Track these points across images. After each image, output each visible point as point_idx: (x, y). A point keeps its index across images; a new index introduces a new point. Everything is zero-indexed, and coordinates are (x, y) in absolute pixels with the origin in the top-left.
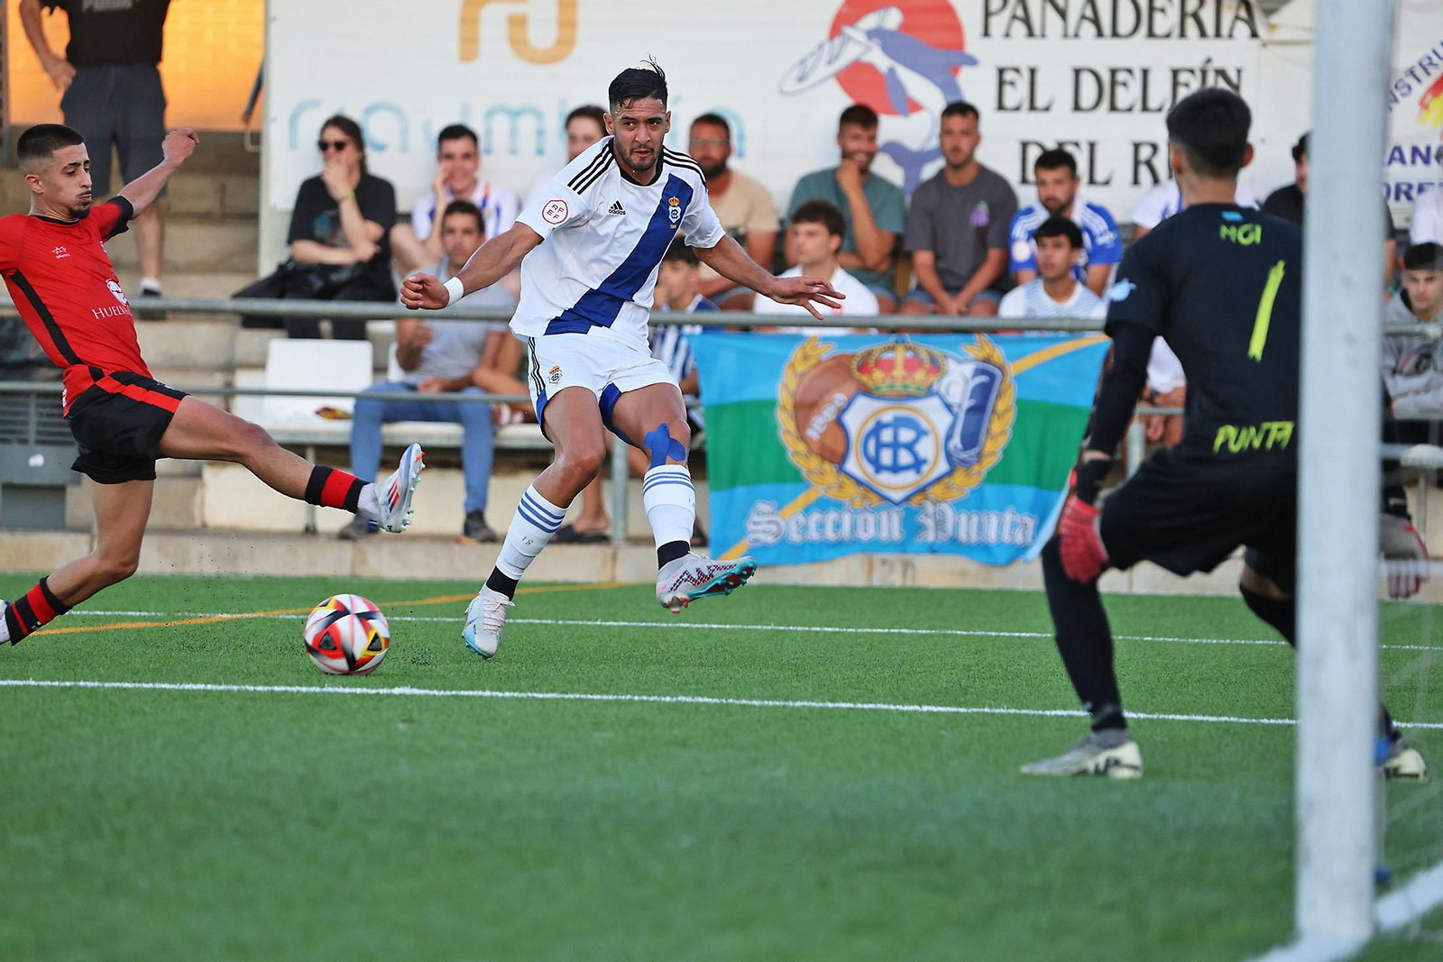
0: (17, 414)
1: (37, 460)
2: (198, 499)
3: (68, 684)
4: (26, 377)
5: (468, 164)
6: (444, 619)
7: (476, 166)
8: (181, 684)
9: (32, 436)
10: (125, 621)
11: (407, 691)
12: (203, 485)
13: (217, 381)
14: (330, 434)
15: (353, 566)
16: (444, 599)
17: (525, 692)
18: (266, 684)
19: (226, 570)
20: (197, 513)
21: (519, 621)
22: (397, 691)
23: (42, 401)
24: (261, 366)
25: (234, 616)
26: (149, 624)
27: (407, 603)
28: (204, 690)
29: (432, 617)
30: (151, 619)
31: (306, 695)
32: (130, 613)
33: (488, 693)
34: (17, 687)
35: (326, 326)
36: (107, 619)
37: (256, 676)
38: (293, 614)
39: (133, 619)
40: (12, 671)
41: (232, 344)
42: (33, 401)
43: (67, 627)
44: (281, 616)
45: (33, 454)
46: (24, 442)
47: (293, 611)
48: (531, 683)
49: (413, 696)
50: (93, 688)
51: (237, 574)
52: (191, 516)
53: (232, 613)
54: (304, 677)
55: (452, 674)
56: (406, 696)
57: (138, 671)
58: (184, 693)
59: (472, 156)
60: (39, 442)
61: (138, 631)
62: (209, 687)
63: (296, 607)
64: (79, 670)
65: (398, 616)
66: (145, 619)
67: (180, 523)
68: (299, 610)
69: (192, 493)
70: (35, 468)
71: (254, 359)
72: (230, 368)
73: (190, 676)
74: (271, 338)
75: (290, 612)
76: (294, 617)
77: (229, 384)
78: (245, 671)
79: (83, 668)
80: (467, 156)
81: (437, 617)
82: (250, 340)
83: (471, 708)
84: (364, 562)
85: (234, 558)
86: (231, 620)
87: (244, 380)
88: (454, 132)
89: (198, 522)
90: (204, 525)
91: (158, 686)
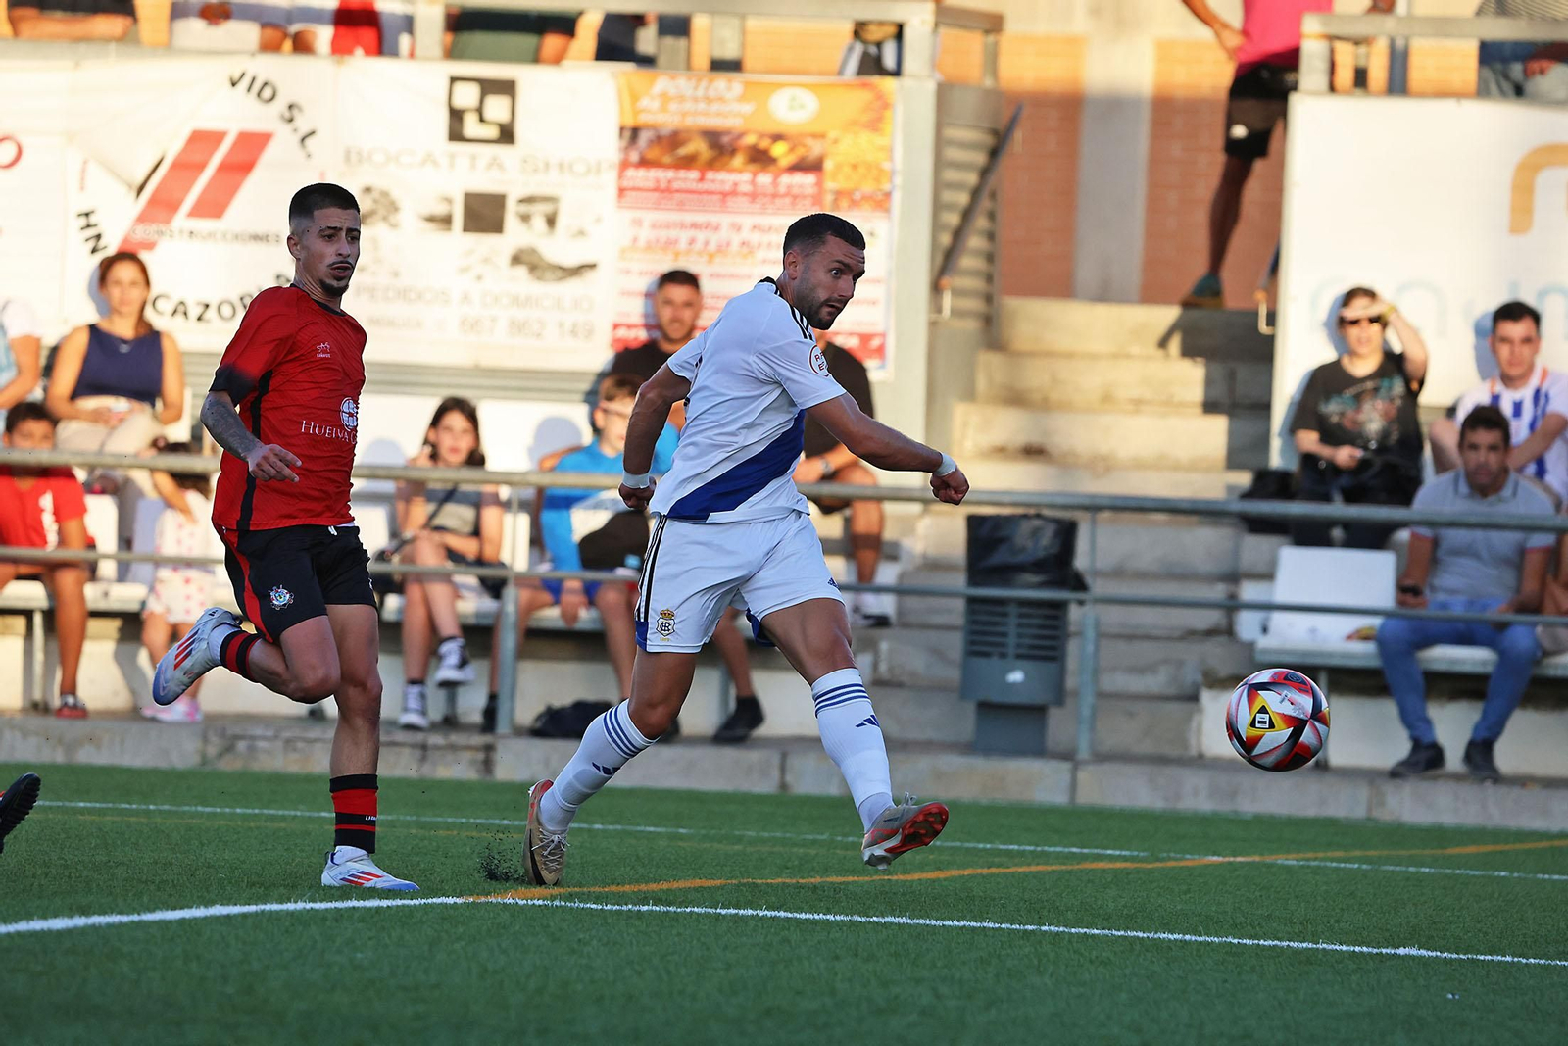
0: (995, 624)
1: (1016, 677)
2: (1194, 725)
3: (1030, 928)
4: (1006, 583)
5: (1526, 350)
6: (1467, 872)
7: (1536, 351)
8: (1156, 933)
9: (1011, 650)
10: (1102, 861)
11: (1414, 952)
12: (1200, 711)
13: (1218, 592)
14: (1345, 655)
15: (1369, 809)
16: (1471, 849)
17: (1552, 959)
18: (1251, 937)
19: (1224, 807)
20: (1193, 742)
21: (1556, 877)
22: (1402, 951)
23: (1025, 610)
24: (1268, 576)
25: (1227, 859)
26: (1128, 865)
27: (1427, 852)
28: (1181, 941)
29: (1454, 868)
30: (1132, 859)
31: (1297, 951)
32: (1109, 852)
33: (1508, 958)
34: (974, 929)
35: (1337, 533)
36: (1084, 857)
37: (1243, 928)
38: (1293, 859)
39: (1112, 858)
40: (971, 911)
41: (1236, 553)
42: (1013, 610)
43: (1038, 864)
44: (1279, 861)
45: (1012, 669)
46: (1003, 656)
47: (1294, 856)
48: (1561, 949)
49: (1422, 957)
50: (1058, 934)
51: (1236, 812)
52: (1185, 744)
53: (1224, 856)
54: (1297, 931)
55: (1470, 935)
56: (1413, 957)
57: (1110, 917)
58: (1158, 944)
59: (1532, 341)
60: (1019, 657)
61: (1115, 871)
62: (1187, 937)
63: (1299, 852)
64: (1045, 913)
65: (1415, 866)
66: (1125, 859)
67: (1172, 751)
68: (1302, 855)
69: (1188, 719)
70: (1014, 685)
71: (1261, 568)
72: (1233, 577)
73: (1168, 923)
74: (1280, 546)
75: (1290, 856)
76: (1294, 862)
77: (1233, 597)
78: (1231, 921)
79: (1049, 911)
80: (1527, 340)
81: (1459, 869)
82: (1255, 547)
83: (1487, 976)
84: (1382, 804)
85: (1233, 794)
86: (1221, 864)
87: (1249, 591)
88: (1513, 311)
89: (1193, 752)
90: (1201, 756)
91: (1131, 934)
